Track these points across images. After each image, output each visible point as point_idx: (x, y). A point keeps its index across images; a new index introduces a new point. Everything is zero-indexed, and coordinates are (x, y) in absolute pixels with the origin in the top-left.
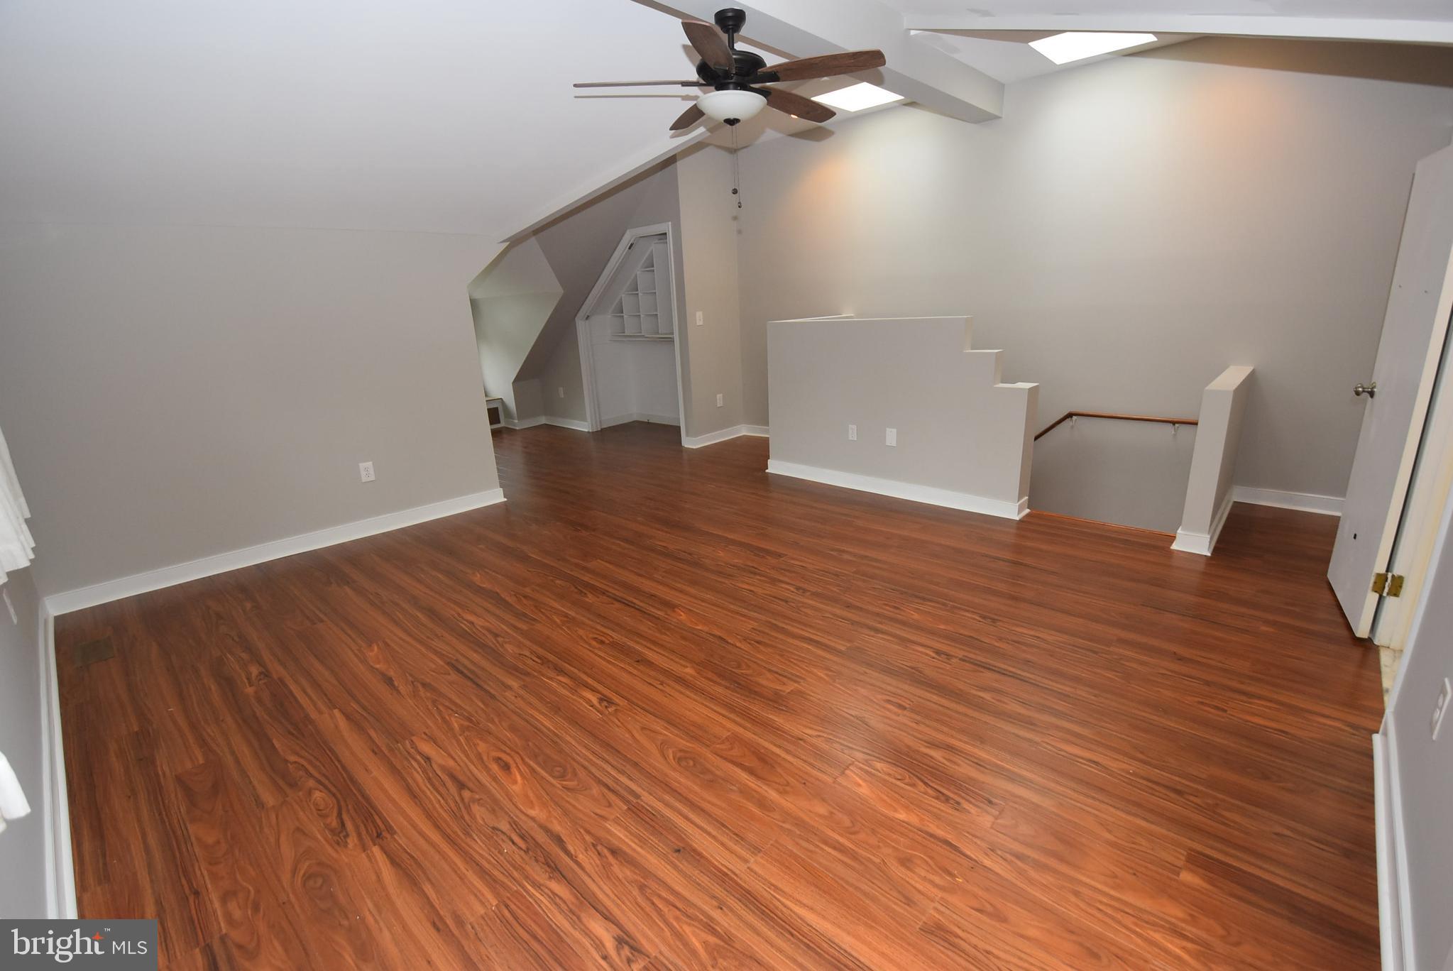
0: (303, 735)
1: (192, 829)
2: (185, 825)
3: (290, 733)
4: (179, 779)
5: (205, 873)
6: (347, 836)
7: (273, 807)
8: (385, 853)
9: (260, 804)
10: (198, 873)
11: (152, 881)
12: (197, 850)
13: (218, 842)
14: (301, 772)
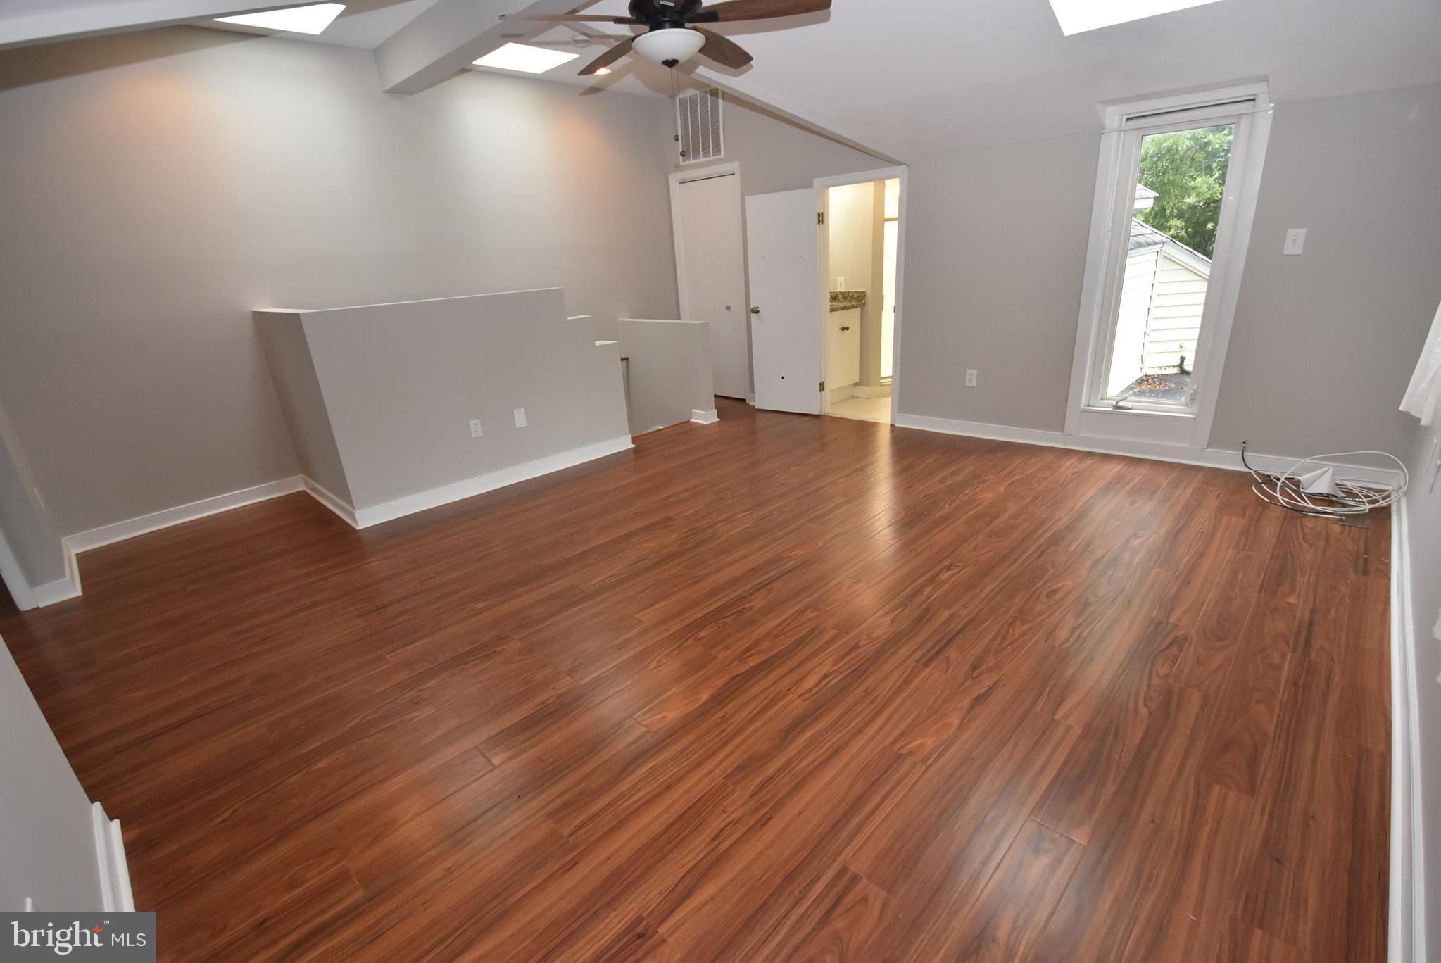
0: (1111, 723)
1: (1271, 729)
2: (1274, 737)
3: (1116, 735)
4: (1252, 790)
5: (1281, 691)
6: (1177, 637)
7: (1199, 691)
8: (1170, 615)
9: (1205, 701)
10: (1286, 694)
11: (1324, 717)
12: (1277, 710)
13: (1258, 702)
14: (1152, 695)
